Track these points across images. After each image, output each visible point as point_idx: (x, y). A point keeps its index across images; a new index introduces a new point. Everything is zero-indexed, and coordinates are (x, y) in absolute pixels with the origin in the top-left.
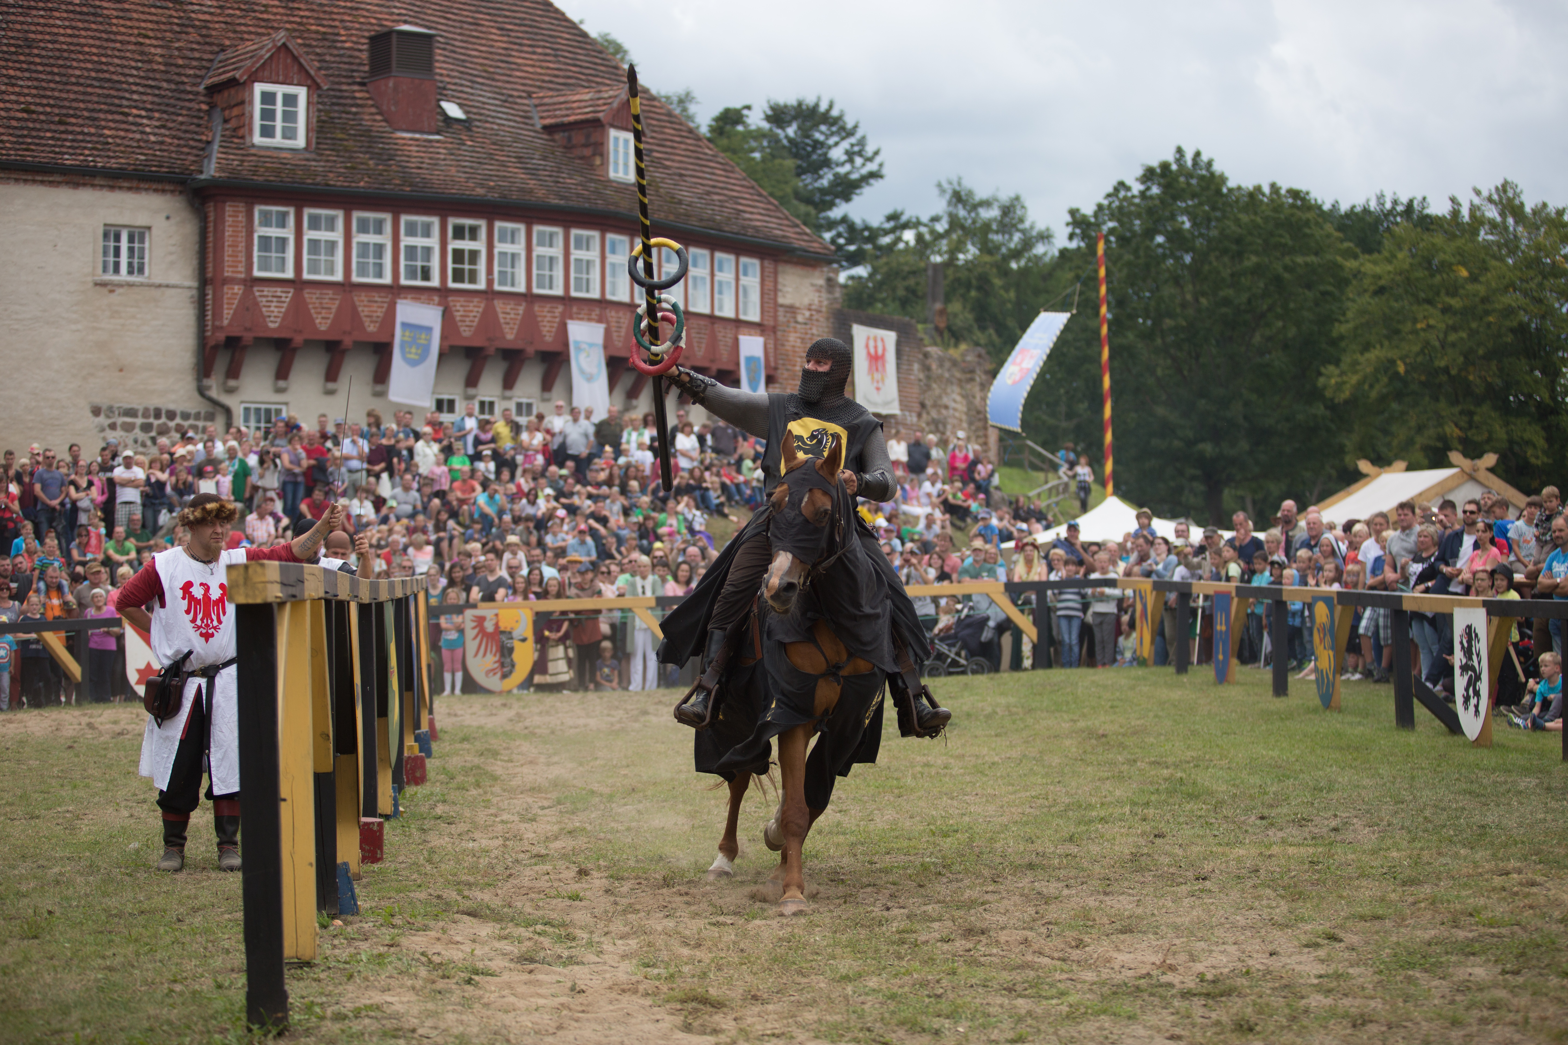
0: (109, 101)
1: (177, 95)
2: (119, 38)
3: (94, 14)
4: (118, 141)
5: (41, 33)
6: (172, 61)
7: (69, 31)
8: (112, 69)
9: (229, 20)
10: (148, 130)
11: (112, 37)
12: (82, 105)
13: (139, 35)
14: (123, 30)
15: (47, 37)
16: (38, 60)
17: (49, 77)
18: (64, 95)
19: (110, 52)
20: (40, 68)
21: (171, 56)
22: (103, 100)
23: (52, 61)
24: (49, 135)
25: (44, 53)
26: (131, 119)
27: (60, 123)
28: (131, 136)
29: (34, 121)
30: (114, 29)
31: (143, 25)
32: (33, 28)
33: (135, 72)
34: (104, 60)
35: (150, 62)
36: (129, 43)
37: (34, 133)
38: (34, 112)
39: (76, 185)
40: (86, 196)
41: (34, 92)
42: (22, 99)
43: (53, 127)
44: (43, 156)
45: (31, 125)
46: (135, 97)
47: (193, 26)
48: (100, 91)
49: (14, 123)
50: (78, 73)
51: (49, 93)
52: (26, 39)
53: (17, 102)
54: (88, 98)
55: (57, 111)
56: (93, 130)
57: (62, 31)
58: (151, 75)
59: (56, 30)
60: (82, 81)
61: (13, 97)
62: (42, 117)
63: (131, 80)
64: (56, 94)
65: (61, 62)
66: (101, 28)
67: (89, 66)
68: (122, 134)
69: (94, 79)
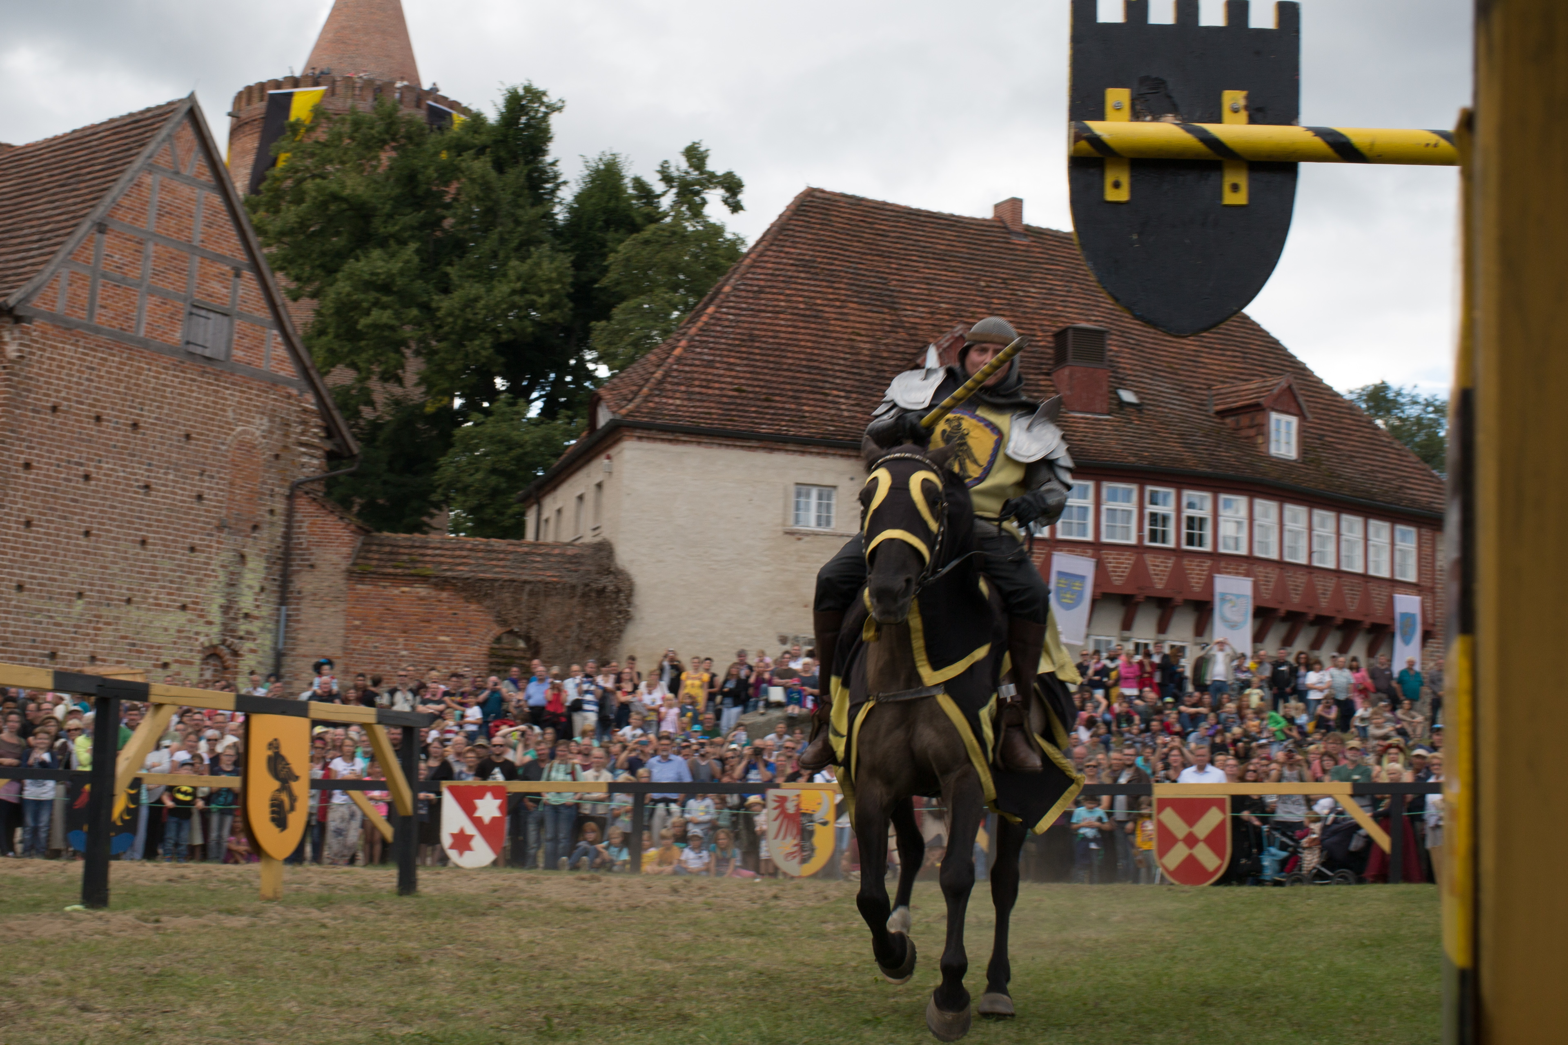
0: (813, 384)
1: (876, 380)
2: (834, 335)
3: (815, 317)
4: (814, 415)
5: (765, 330)
6: (877, 354)
7: (790, 329)
8: (822, 359)
9: (936, 323)
10: (843, 407)
11: (828, 334)
12: (788, 387)
13: (853, 333)
14: (838, 329)
15: (770, 334)
16: (757, 351)
17: (765, 365)
18: (774, 379)
19: (822, 346)
20: (758, 357)
21: (878, 350)
22: (807, 383)
23: (770, 352)
24: (753, 409)
25: (764, 346)
26: (830, 398)
27: (766, 400)
28: (827, 411)
29: (744, 398)
30: (831, 328)
31: (858, 325)
32: (759, 326)
33: (842, 362)
34: (816, 351)
35: (858, 354)
36: (842, 339)
37: (741, 408)
38: (744, 391)
39: (772, 450)
40: (780, 459)
41: (748, 375)
42: (736, 381)
43: (759, 403)
44: (743, 426)
45: (739, 401)
46: (838, 381)
47: (903, 327)
48: (806, 376)
49: (725, 400)
50: (790, 361)
51: (761, 377)
52: (751, 335)
53: (731, 383)
54: (795, 381)
55: (764, 390)
56: (793, 406)
57: (783, 329)
58: (856, 364)
59: (778, 328)
60: (793, 368)
61: (729, 380)
62: (751, 395)
63: (837, 368)
64: (768, 378)
65: (777, 353)
66: (819, 327)
67: (802, 356)
68: (819, 409)
69: (805, 366)
